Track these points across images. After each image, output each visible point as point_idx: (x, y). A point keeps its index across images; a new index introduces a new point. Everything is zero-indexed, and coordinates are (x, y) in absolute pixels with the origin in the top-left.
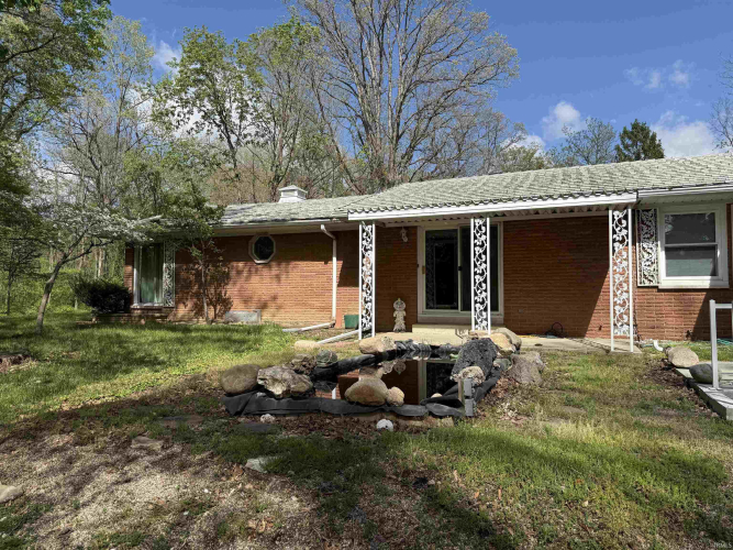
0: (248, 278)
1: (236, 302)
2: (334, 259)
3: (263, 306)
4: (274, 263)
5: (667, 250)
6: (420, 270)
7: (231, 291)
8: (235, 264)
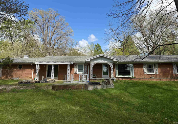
0: (17, 72)
1: (14, 76)
2: (33, 69)
3: (19, 77)
4: (22, 69)
5: (78, 69)
6: (47, 71)
7: (13, 74)
8: (14, 69)
